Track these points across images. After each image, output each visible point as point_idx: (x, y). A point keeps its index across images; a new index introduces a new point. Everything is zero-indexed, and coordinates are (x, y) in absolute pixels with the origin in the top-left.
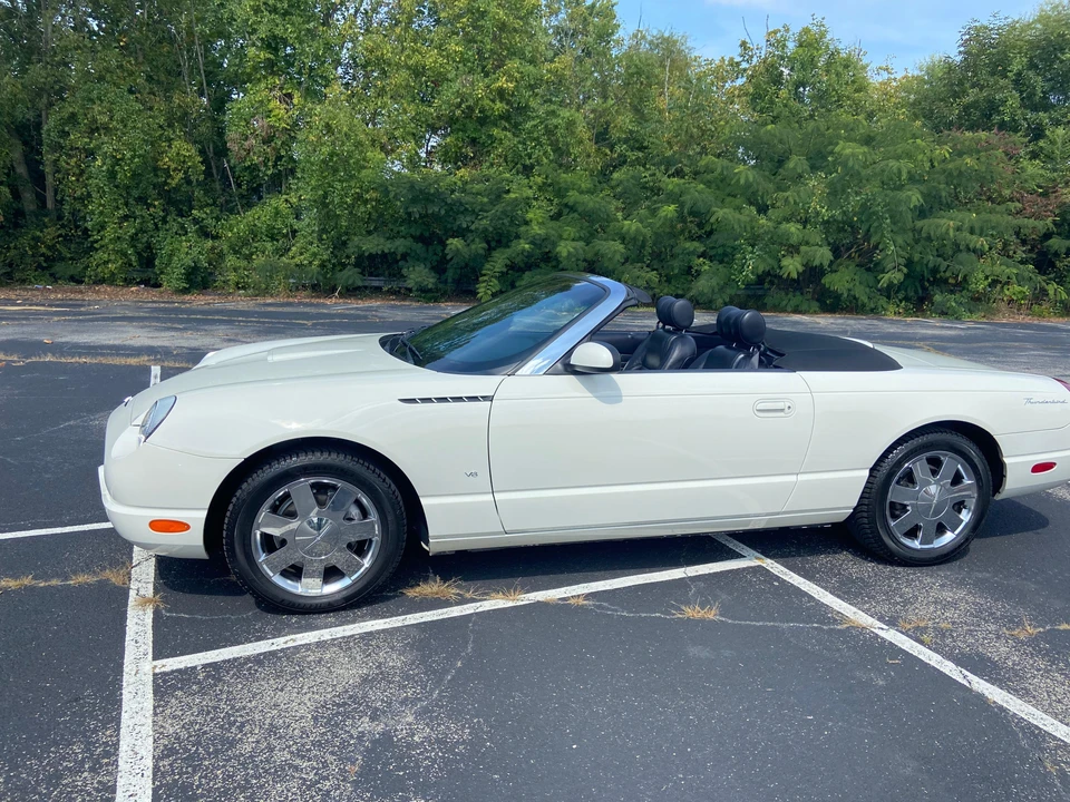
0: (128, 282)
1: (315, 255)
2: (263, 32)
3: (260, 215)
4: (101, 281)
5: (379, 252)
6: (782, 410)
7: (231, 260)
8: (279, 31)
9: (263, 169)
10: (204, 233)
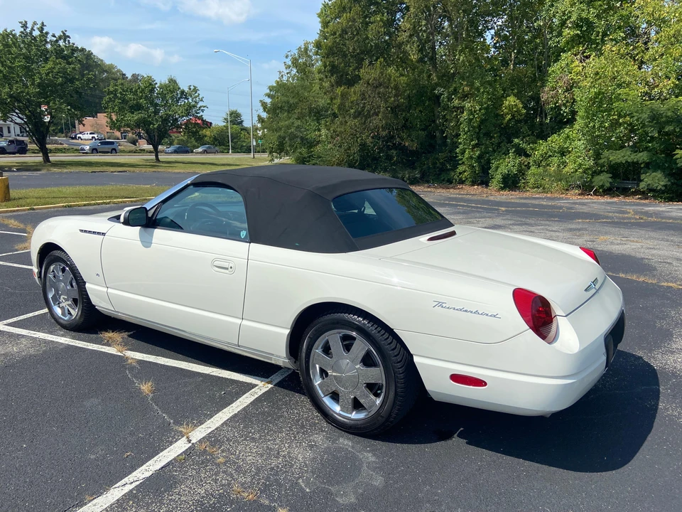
0: (473, 183)
1: (580, 165)
2: (574, 18)
3: (555, 140)
4: (462, 182)
5: (624, 162)
6: (227, 269)
7: (533, 169)
8: (584, 15)
9: (563, 108)
10: (521, 152)
